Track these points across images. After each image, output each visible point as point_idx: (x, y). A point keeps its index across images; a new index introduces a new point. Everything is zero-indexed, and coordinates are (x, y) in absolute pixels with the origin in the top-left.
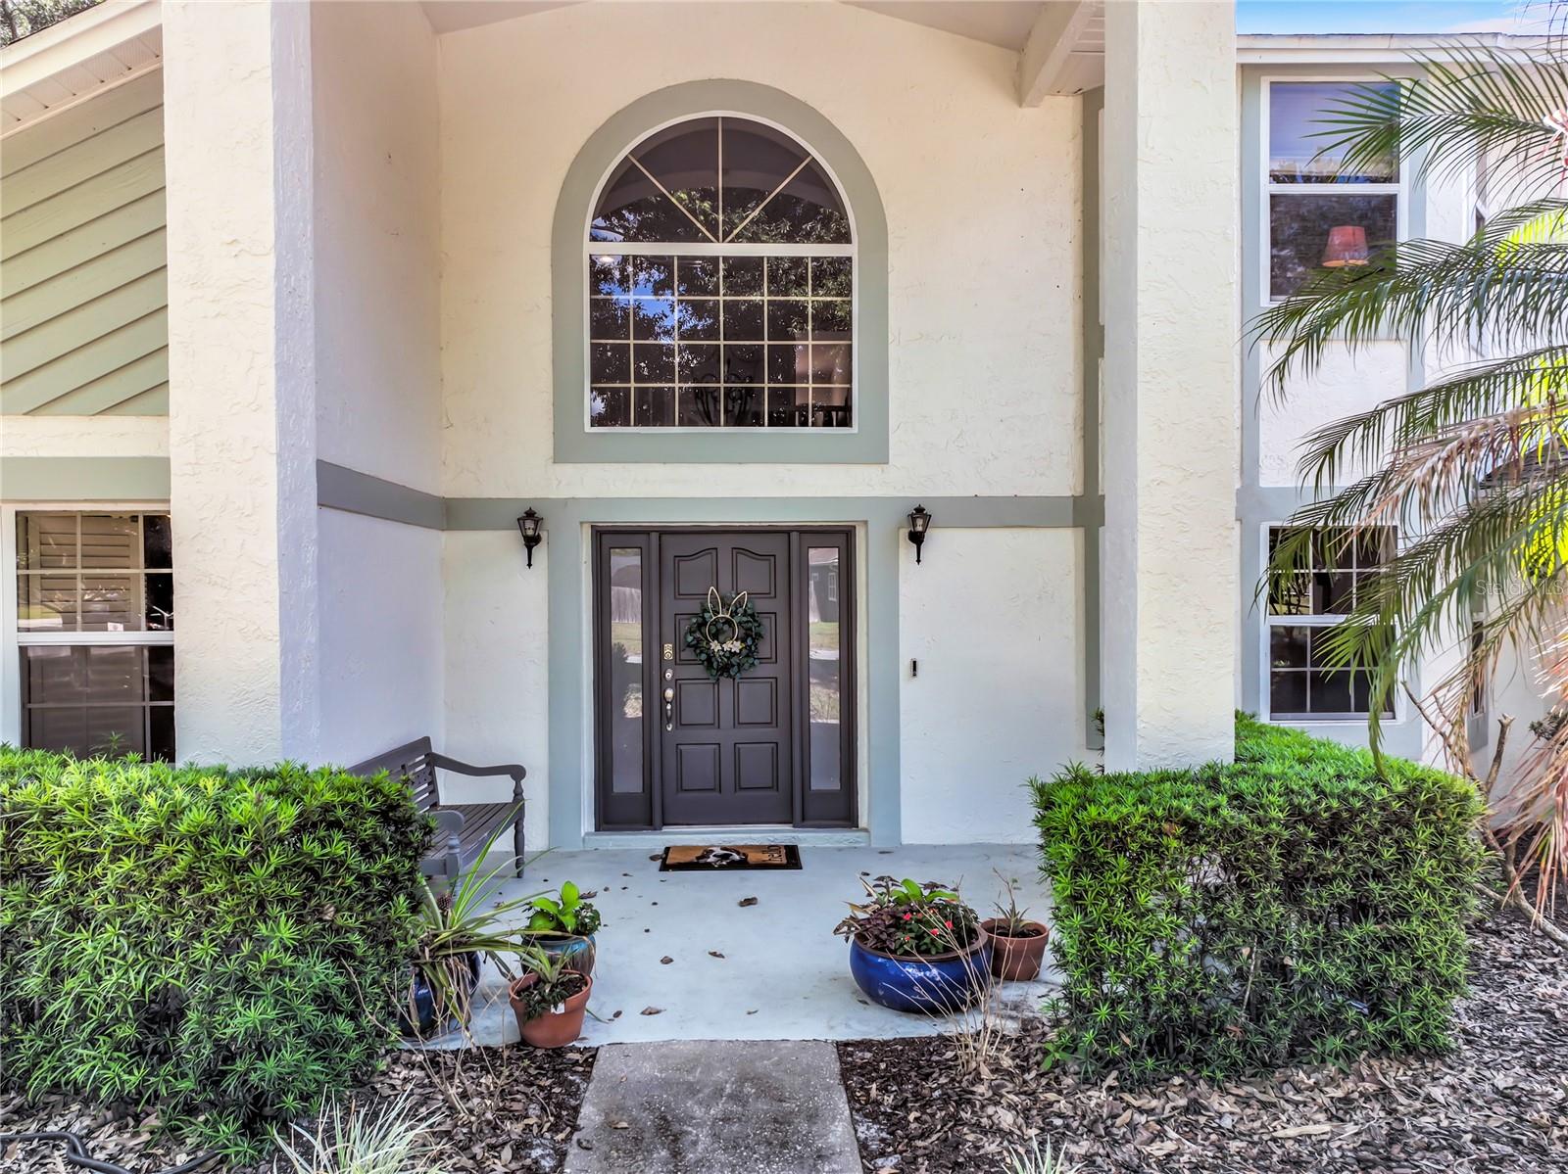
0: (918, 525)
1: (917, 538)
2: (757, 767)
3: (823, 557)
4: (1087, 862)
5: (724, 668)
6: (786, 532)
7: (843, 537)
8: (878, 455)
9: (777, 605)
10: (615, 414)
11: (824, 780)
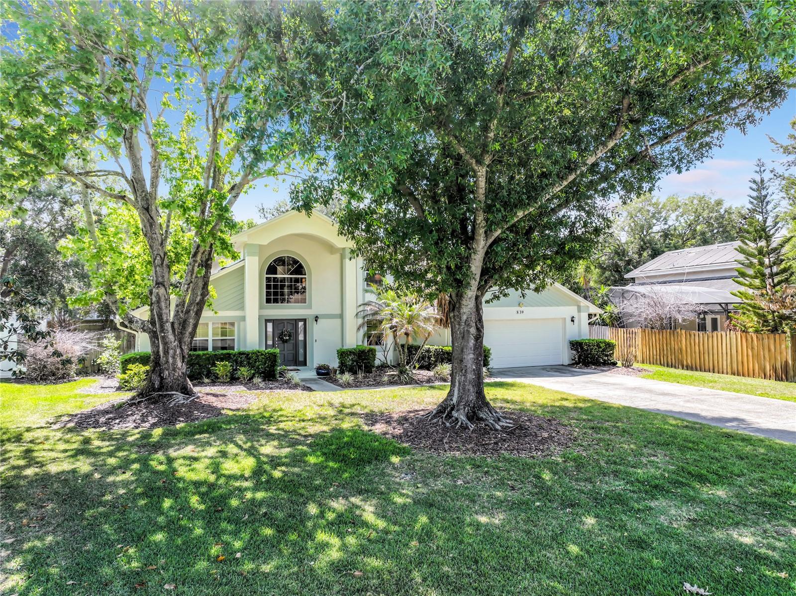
0: (316, 318)
1: (316, 321)
2: (291, 358)
3: (301, 324)
4: (341, 355)
5: (286, 341)
6: (296, 320)
7: (305, 320)
8: (310, 307)
9: (294, 331)
10: (268, 301)
11: (301, 359)
